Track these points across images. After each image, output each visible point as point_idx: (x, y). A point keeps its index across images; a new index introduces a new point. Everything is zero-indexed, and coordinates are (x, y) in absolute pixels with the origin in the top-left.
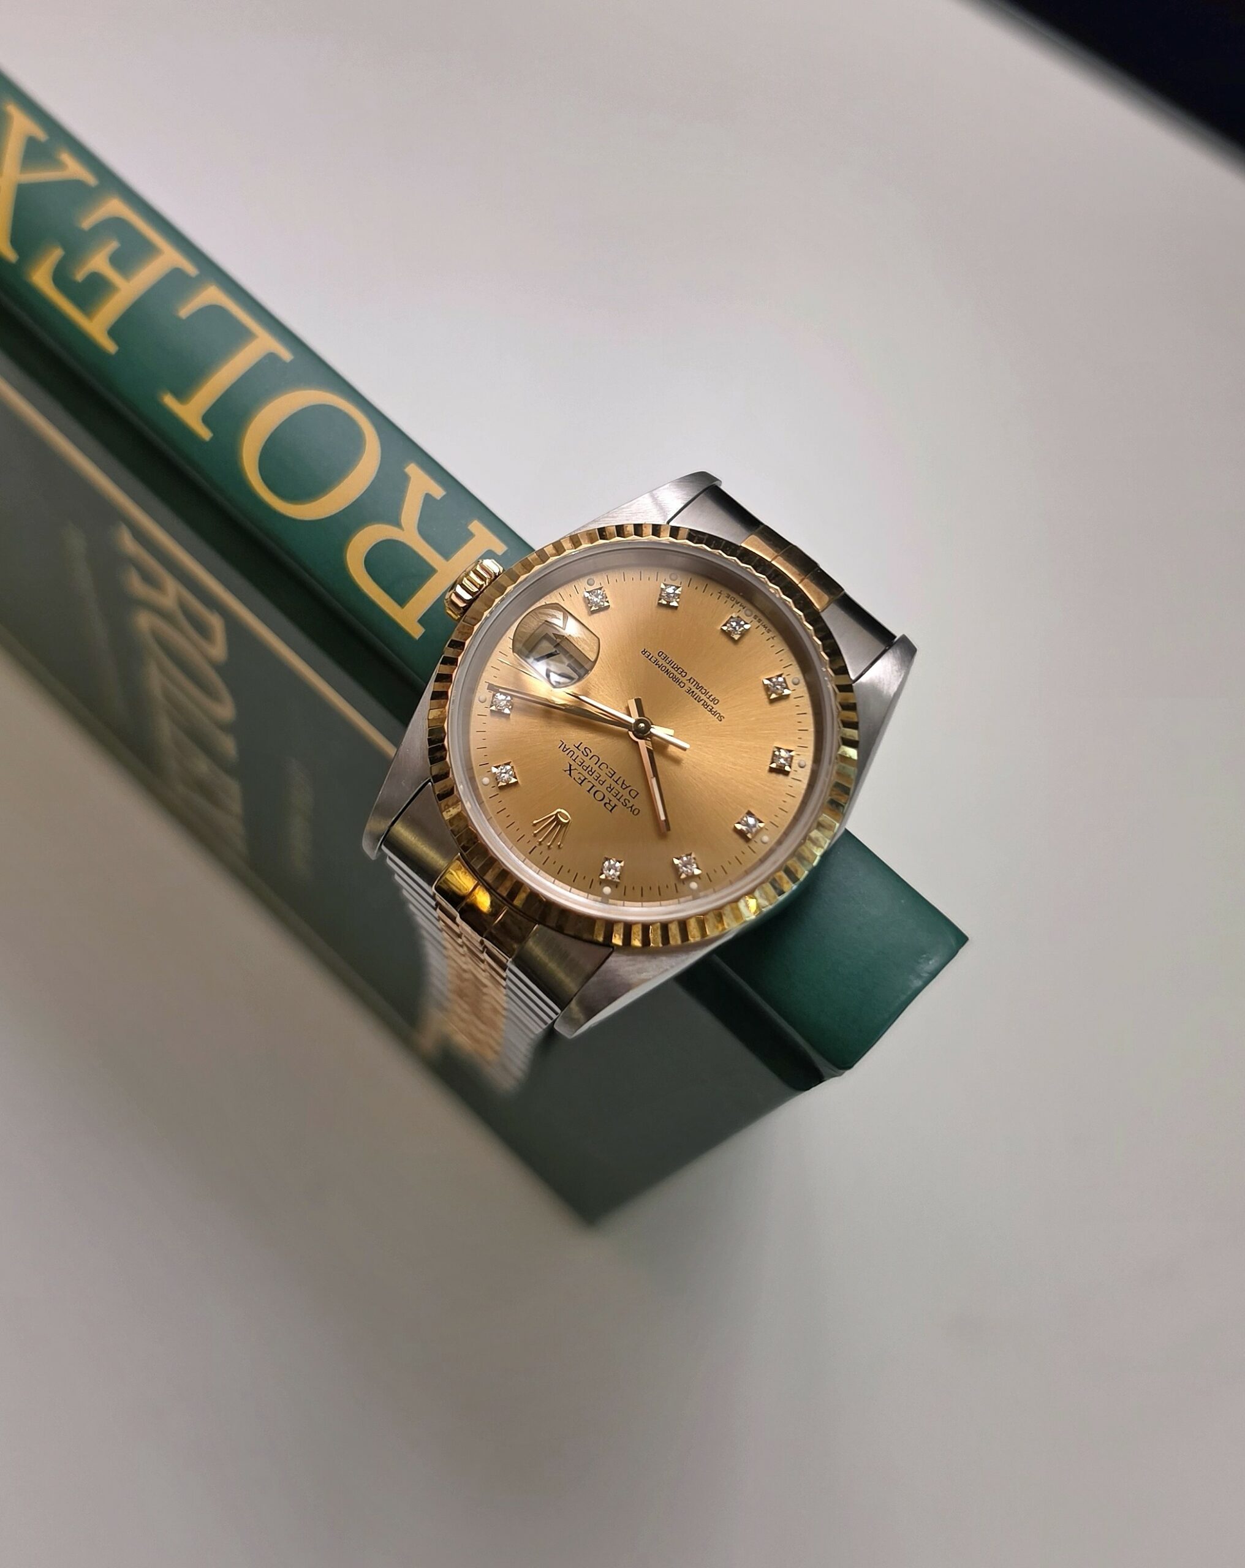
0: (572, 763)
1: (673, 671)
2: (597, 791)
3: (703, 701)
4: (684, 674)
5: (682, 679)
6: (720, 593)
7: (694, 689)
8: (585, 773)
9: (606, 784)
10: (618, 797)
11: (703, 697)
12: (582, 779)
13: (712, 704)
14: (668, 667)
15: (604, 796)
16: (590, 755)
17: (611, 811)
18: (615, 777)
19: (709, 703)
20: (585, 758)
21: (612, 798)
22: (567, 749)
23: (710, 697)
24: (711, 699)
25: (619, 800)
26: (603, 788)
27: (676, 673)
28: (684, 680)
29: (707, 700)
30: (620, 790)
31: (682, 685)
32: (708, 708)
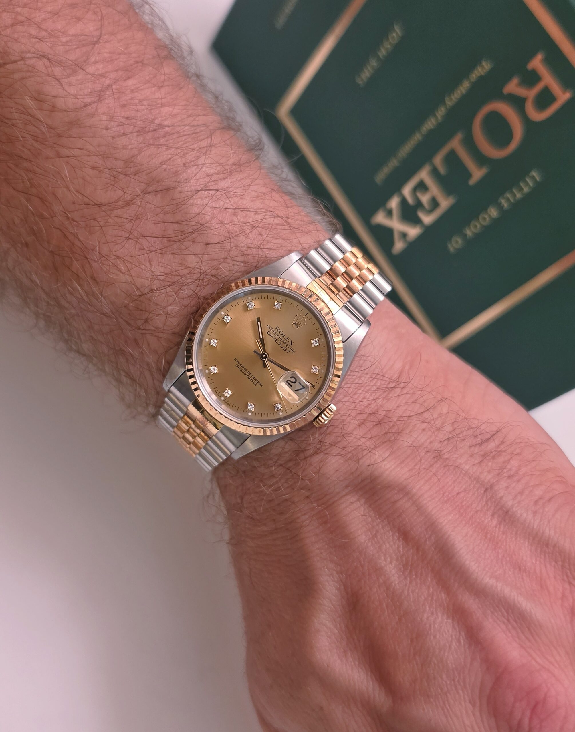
0: (291, 346)
1: (252, 378)
2: (282, 335)
4: (248, 377)
7: (245, 371)
8: (286, 341)
10: (275, 332)
11: (241, 368)
12: (287, 340)
13: (238, 365)
14: (253, 380)
16: (284, 348)
18: (275, 339)
19: (239, 365)
20: (286, 347)
21: (277, 332)
22: (292, 351)
26: (280, 336)
27: (251, 377)
28: (248, 374)
29: (240, 366)
30: (274, 335)
31: (249, 373)
32: (240, 363)
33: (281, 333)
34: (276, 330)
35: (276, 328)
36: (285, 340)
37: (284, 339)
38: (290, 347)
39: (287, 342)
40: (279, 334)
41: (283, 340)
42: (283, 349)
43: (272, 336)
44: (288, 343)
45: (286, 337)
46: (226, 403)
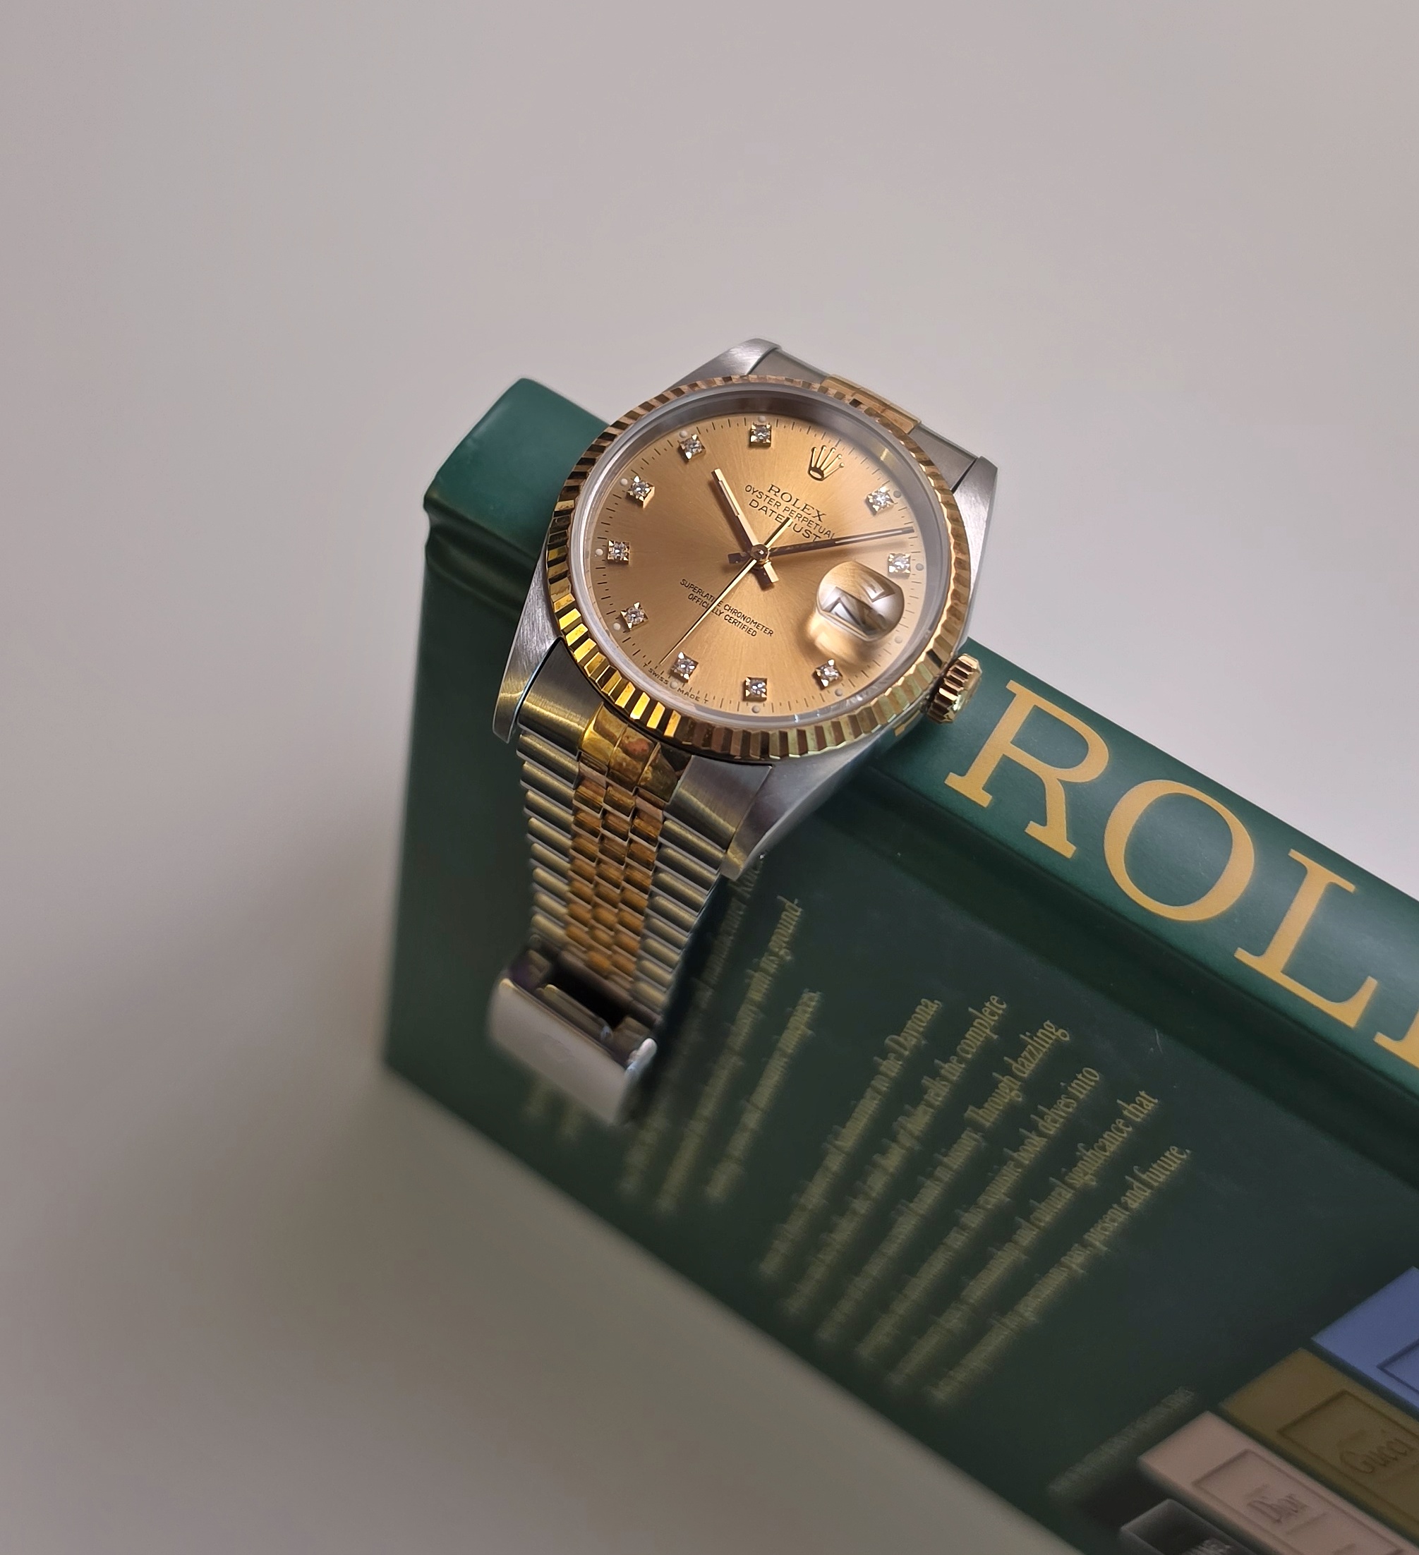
0: (819, 522)
1: (739, 619)
2: (789, 501)
3: (704, 595)
4: (727, 618)
5: (729, 613)
6: (706, 700)
8: (804, 515)
9: (782, 508)
10: (768, 499)
11: (705, 599)
12: (805, 510)
14: (744, 623)
15: (782, 497)
16: (803, 531)
17: (773, 486)
18: (775, 515)
19: (697, 595)
20: (808, 528)
21: (774, 497)
22: (826, 533)
23: (698, 601)
24: (697, 599)
25: (767, 496)
26: (784, 505)
27: (736, 618)
28: (727, 612)
29: (700, 597)
30: (768, 505)
31: (727, 608)
32: (698, 589)
33: (786, 497)
34: (772, 494)
35: (771, 489)
36: (802, 513)
37: (799, 511)
38: (818, 527)
39: (807, 516)
40: (781, 501)
41: (796, 514)
42: (801, 533)
43: (765, 509)
44: (810, 518)
45: (800, 504)
46: (687, 694)
